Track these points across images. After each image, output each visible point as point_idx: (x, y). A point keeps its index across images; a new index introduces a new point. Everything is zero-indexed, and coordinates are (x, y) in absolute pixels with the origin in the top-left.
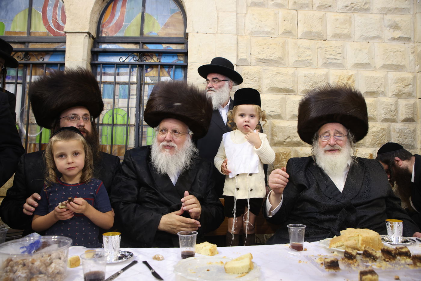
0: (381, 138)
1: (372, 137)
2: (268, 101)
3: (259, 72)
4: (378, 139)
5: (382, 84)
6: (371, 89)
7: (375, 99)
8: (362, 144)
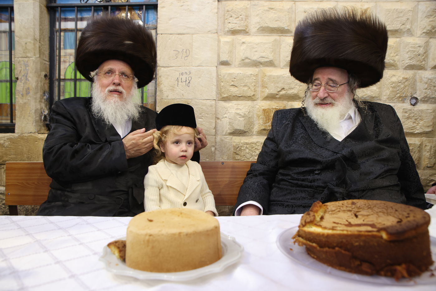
0: (403, 90)
1: (391, 88)
2: (257, 44)
3: (246, 8)
4: (398, 92)
5: (408, 19)
6: (393, 26)
7: (398, 39)
8: (377, 97)
